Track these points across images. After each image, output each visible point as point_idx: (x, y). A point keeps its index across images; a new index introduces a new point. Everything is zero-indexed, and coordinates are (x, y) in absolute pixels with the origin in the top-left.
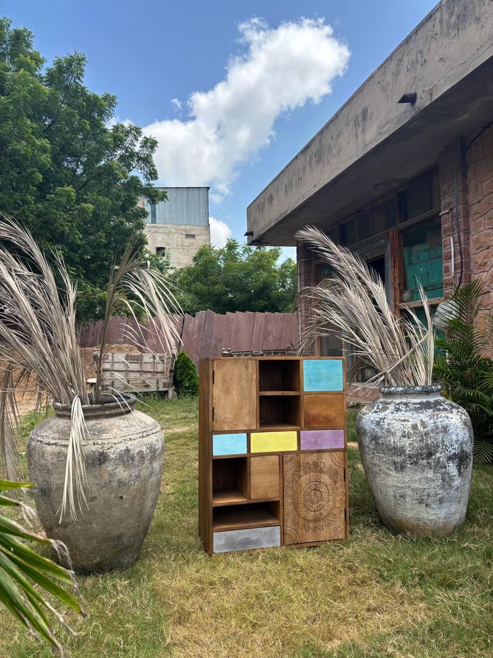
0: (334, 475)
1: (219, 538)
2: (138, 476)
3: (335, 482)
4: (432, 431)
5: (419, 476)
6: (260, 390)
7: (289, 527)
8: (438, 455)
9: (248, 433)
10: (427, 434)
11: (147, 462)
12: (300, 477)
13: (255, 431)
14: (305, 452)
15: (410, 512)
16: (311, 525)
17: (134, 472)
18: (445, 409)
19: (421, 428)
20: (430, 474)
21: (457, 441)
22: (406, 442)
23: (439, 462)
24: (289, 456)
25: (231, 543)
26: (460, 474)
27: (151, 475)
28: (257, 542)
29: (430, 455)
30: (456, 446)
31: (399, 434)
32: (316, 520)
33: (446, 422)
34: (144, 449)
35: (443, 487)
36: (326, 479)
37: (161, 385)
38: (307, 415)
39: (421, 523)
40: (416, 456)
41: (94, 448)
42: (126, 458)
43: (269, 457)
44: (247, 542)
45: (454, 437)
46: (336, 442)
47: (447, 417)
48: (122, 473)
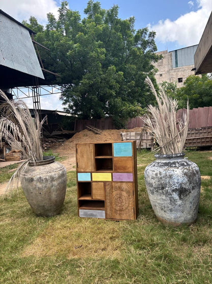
0: (128, 192)
1: (81, 212)
2: (46, 187)
3: (129, 196)
4: (164, 177)
5: (159, 198)
6: (95, 156)
7: (109, 212)
8: (167, 188)
9: (91, 173)
10: (161, 178)
11: (49, 182)
12: (113, 192)
13: (94, 172)
14: (115, 182)
15: (159, 213)
16: (118, 212)
17: (44, 185)
18: (176, 166)
19: (159, 175)
20: (164, 197)
21: (177, 183)
22: (153, 181)
23: (167, 192)
24: (108, 183)
25: (86, 214)
26: (180, 198)
27: (52, 186)
28: (95, 216)
29: (163, 188)
30: (177, 185)
31: (151, 177)
32: (121, 210)
33: (172, 173)
34: (48, 177)
35: (171, 204)
36: (124, 194)
37: (148, 145)
38: (115, 166)
39: (164, 219)
40: (157, 188)
41: (29, 176)
42: (40, 180)
43: (99, 183)
44: (92, 215)
45: (176, 181)
46: (129, 178)
47: (173, 171)
48: (39, 185)
